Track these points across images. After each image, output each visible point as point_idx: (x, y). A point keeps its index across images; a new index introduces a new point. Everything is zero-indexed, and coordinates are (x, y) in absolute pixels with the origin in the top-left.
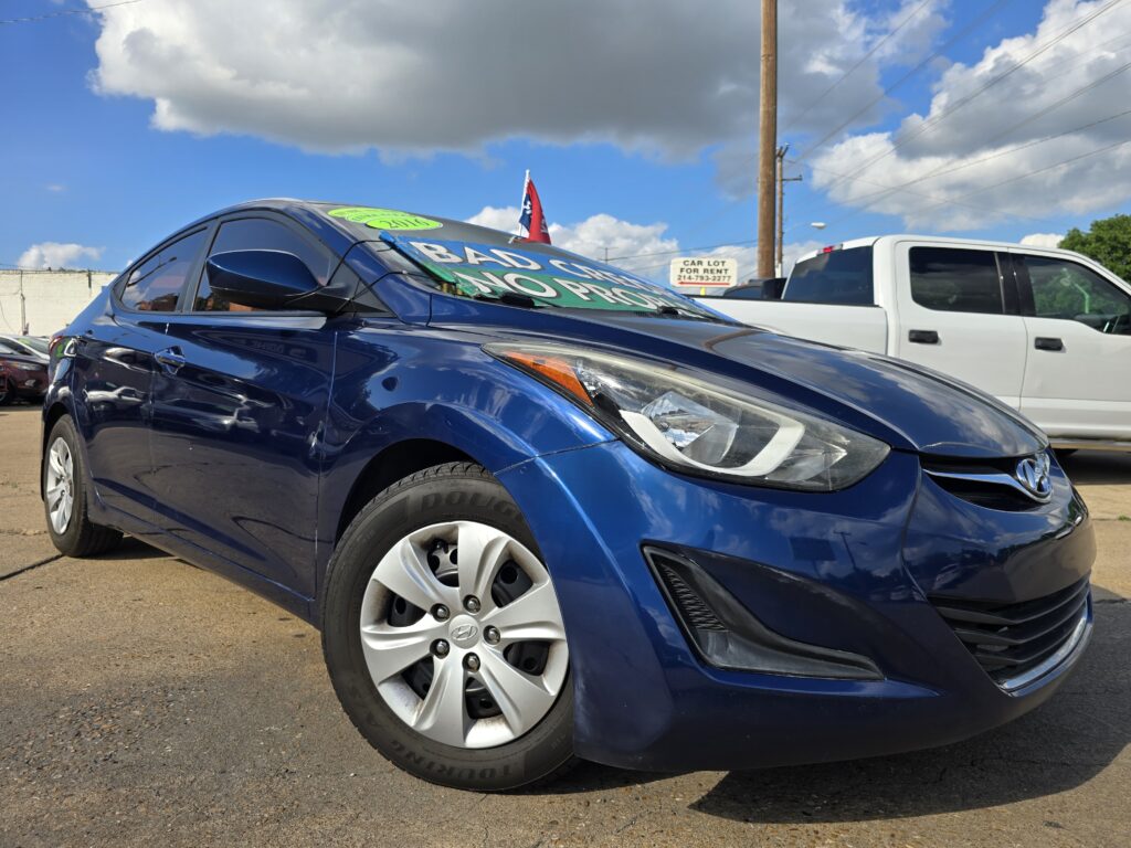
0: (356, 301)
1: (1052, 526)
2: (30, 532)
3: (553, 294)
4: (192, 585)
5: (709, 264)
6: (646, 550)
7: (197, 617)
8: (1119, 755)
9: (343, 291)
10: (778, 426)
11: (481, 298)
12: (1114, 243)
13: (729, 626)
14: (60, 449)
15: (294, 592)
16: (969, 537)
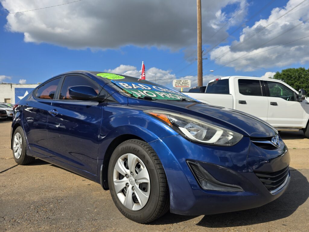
0: (107, 98)
1: (279, 153)
2: (7, 158)
3: (155, 96)
4: (56, 172)
5: (183, 81)
6: (187, 161)
7: (60, 180)
8: (298, 208)
9: (104, 96)
10: (217, 131)
11: (139, 98)
12: (288, 75)
13: (207, 179)
14: (18, 136)
15: (91, 173)
16: (260, 156)
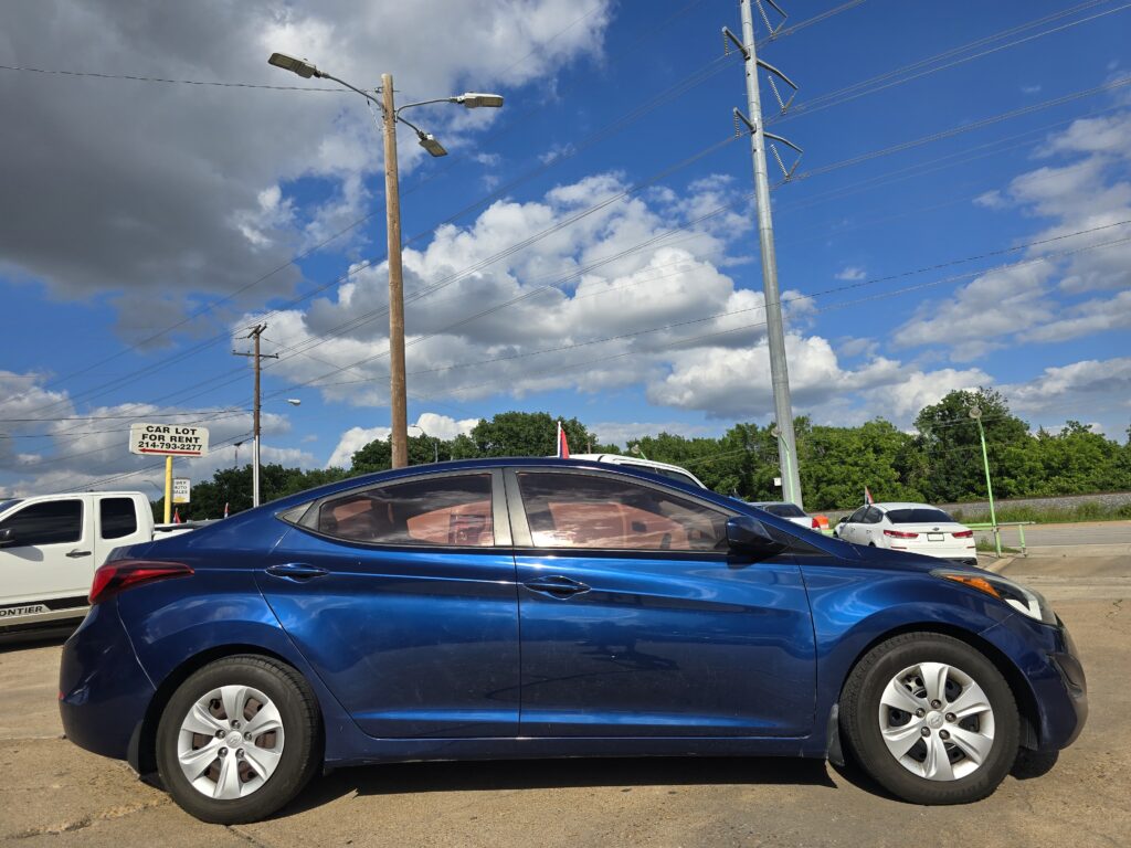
5: (177, 432)
